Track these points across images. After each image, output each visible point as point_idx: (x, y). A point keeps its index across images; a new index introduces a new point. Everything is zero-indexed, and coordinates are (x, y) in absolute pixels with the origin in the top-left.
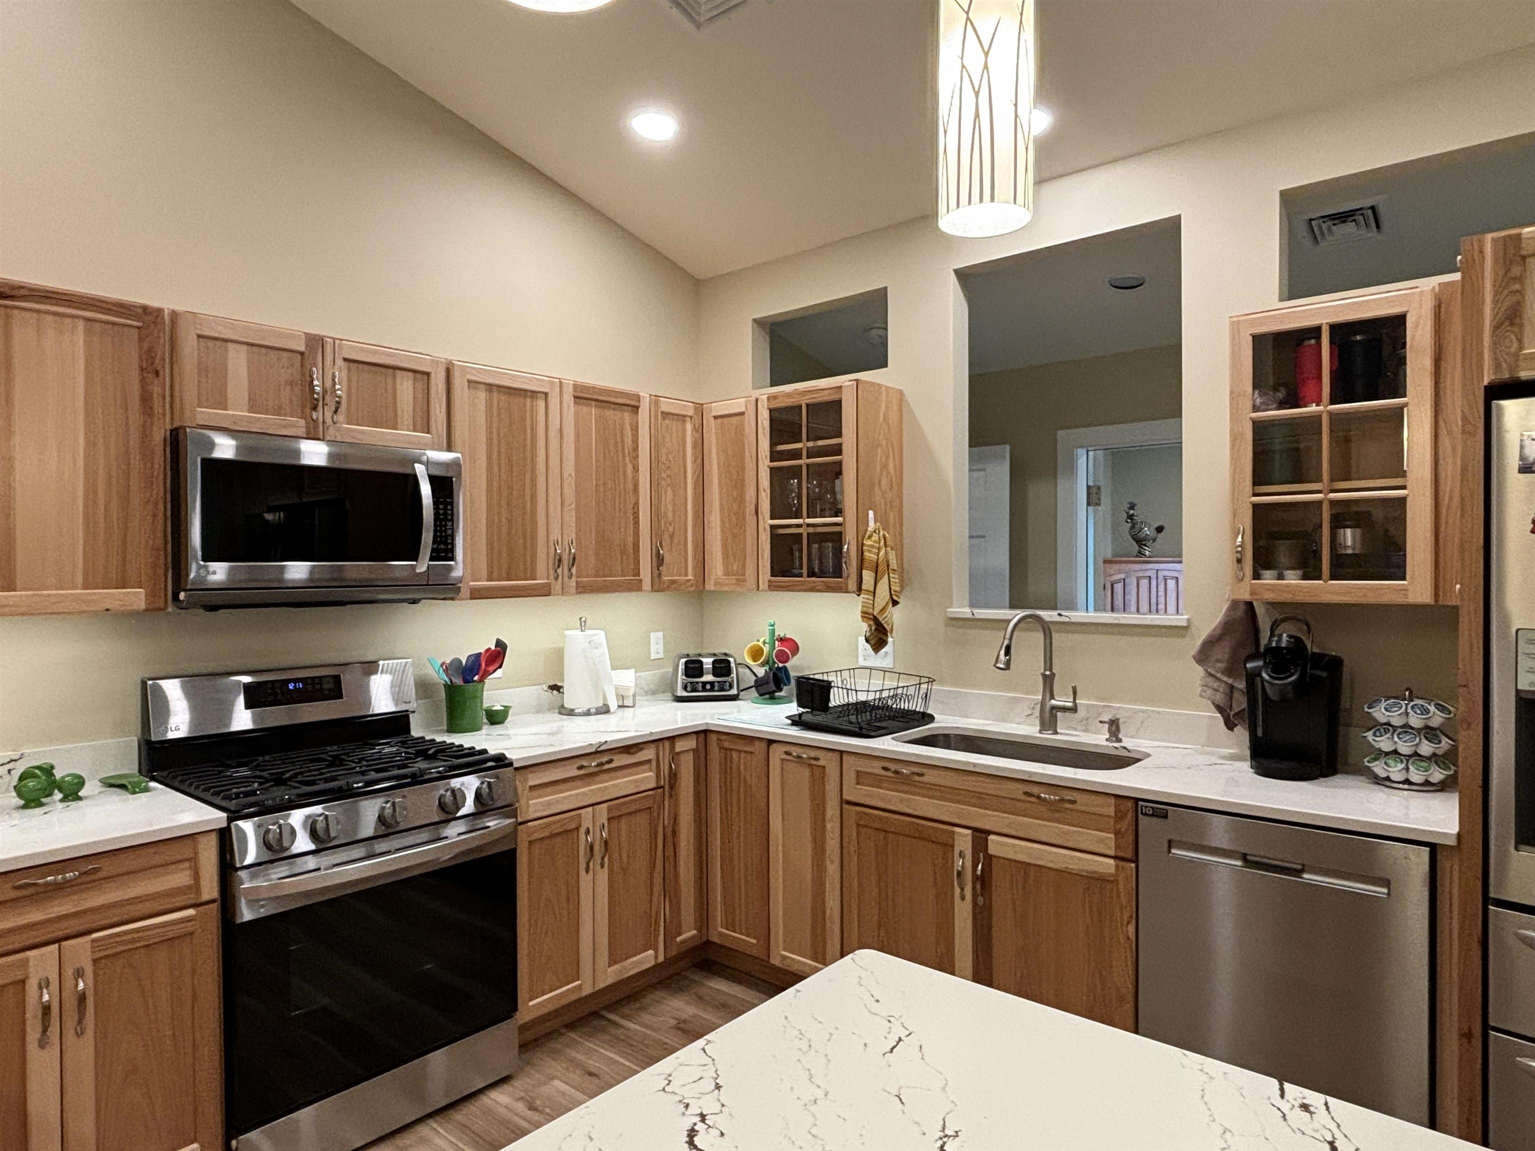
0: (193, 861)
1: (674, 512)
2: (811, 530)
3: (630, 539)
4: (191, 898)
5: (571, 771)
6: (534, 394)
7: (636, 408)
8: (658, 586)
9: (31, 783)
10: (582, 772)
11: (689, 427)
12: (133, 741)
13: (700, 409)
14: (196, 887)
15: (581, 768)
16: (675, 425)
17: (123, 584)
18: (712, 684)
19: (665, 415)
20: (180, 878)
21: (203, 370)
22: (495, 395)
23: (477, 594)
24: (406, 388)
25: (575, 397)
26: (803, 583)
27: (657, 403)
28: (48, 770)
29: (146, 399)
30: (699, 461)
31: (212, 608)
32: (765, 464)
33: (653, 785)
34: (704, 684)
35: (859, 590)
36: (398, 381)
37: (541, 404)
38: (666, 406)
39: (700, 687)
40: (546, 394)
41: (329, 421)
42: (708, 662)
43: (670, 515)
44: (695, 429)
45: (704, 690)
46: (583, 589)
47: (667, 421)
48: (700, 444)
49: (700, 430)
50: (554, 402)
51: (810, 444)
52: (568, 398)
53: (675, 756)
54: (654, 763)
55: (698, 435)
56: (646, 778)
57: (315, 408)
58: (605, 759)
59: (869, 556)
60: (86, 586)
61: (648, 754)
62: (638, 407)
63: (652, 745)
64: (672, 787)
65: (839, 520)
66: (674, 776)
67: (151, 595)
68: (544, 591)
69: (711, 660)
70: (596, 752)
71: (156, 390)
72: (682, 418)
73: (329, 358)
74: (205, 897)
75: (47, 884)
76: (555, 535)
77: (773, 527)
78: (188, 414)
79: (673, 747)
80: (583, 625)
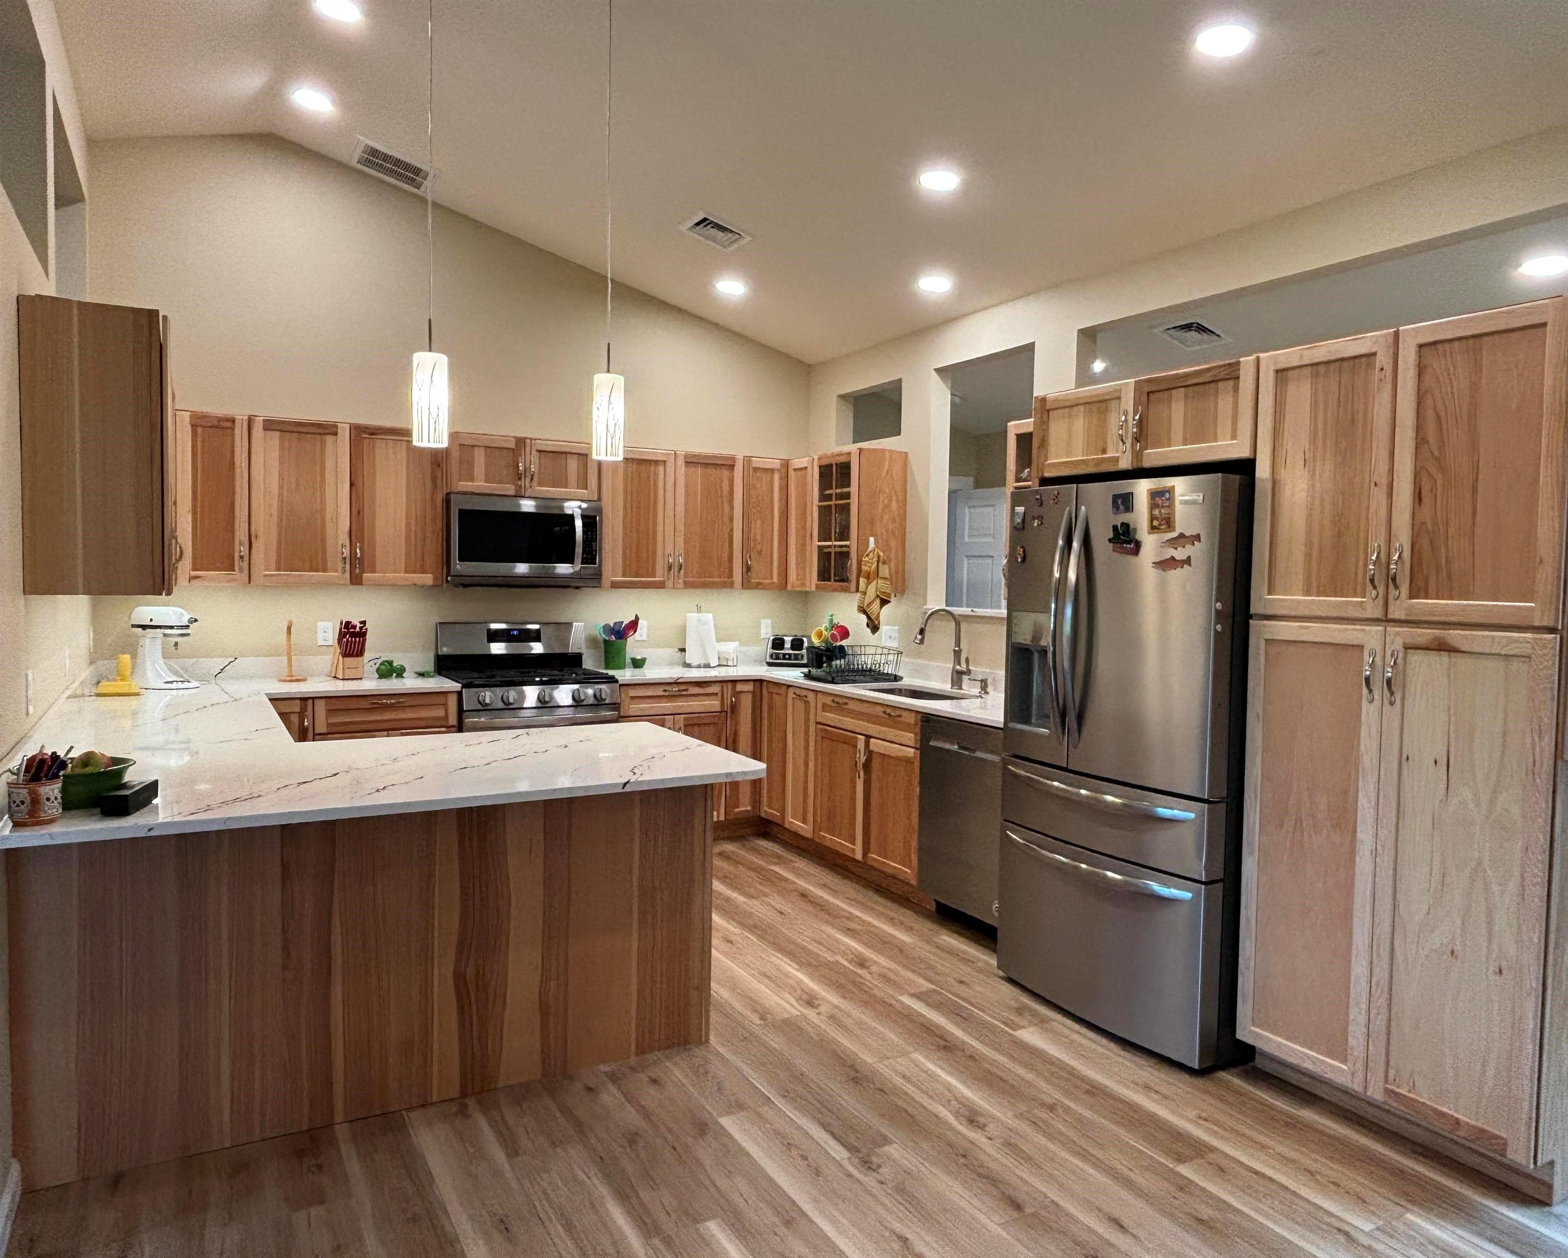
0: (445, 705)
1: (762, 534)
2: (838, 550)
3: (726, 555)
4: (444, 723)
5: (659, 691)
6: (657, 462)
7: (732, 467)
8: (747, 584)
9: (383, 667)
10: (666, 694)
11: (776, 476)
12: (431, 656)
13: (786, 464)
14: (447, 716)
15: (665, 691)
16: (765, 477)
17: (423, 571)
18: (790, 655)
19: (756, 469)
20: (440, 713)
21: (461, 462)
22: (630, 465)
23: (615, 585)
24: (573, 465)
25: (686, 462)
26: (830, 586)
27: (749, 462)
28: (390, 663)
29: (434, 479)
30: (784, 501)
31: (465, 586)
32: (816, 502)
33: (718, 709)
34: (784, 654)
35: (857, 591)
36: (569, 461)
37: (661, 468)
38: (756, 463)
39: (781, 656)
40: (665, 462)
41: (528, 485)
42: (788, 640)
43: (759, 538)
44: (781, 478)
45: (784, 658)
46: (688, 585)
47: (758, 474)
48: (785, 488)
49: (785, 479)
50: (670, 464)
51: (838, 491)
52: (681, 461)
53: (737, 694)
54: (720, 695)
55: (784, 482)
56: (713, 704)
57: (520, 479)
58: (683, 687)
59: (864, 568)
60: (406, 572)
61: (715, 689)
62: (733, 466)
63: (718, 684)
64: (732, 712)
65: (847, 543)
66: (734, 708)
67: (435, 578)
68: (661, 585)
69: (790, 639)
70: (675, 683)
71: (439, 475)
72: (772, 471)
73: (528, 449)
74: (451, 723)
75: (383, 704)
76: (669, 550)
77: (819, 547)
78: (454, 485)
79: (734, 688)
80: (699, 609)
